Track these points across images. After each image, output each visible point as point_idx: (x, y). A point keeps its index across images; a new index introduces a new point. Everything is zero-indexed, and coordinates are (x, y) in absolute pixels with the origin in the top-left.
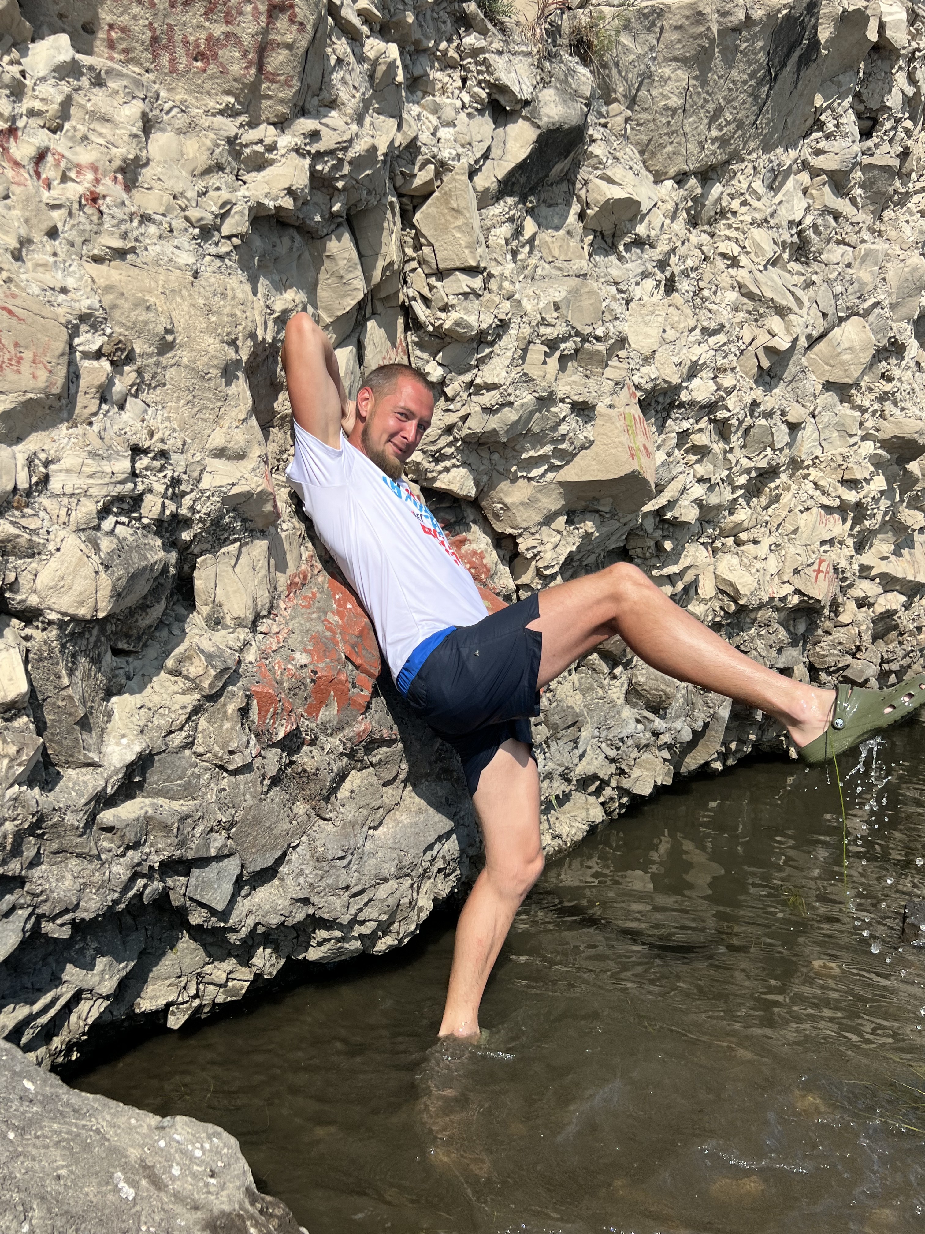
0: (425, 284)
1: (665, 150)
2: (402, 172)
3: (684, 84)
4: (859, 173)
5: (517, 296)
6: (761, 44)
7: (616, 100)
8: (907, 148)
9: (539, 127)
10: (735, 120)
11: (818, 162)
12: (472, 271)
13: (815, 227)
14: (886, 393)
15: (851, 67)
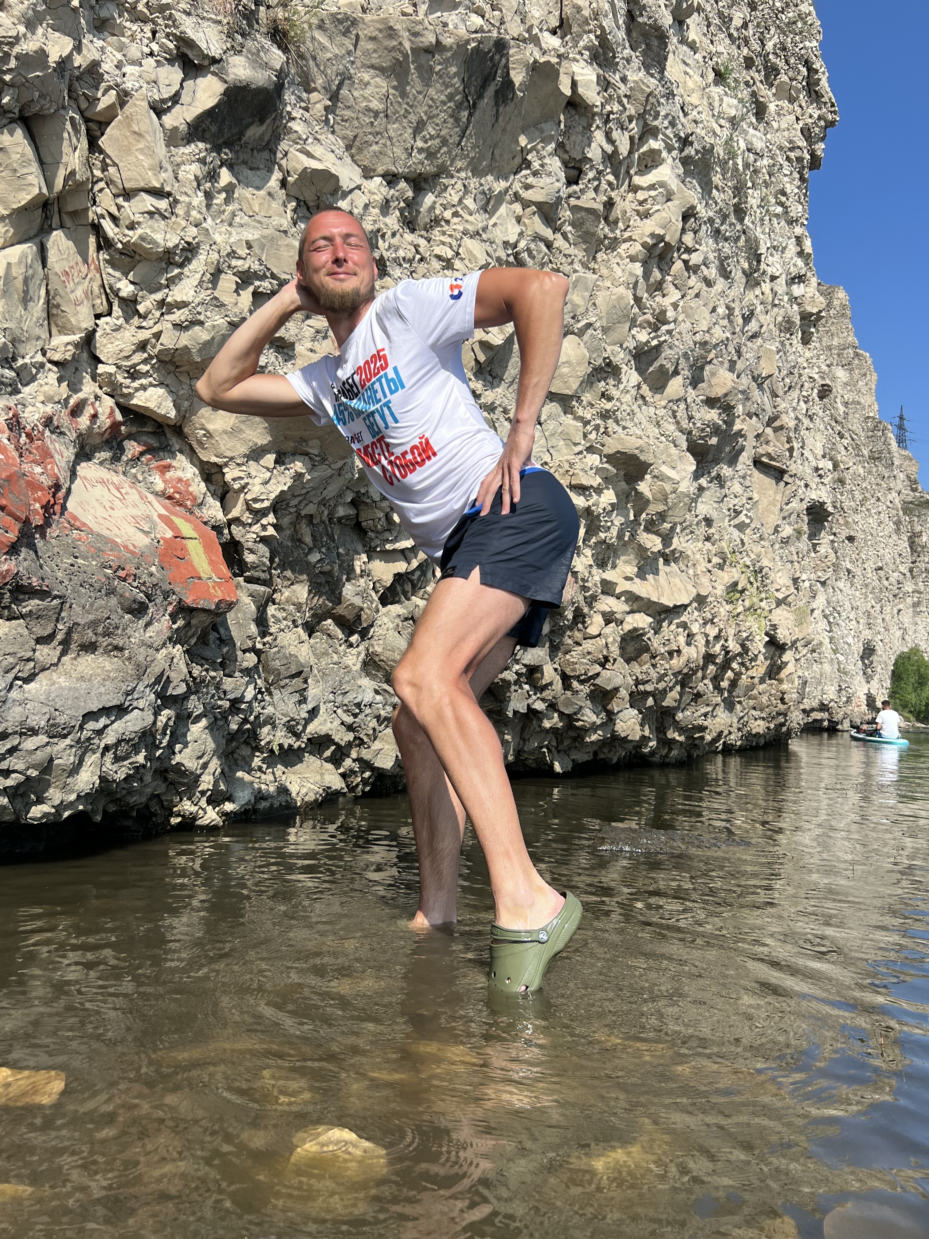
0: (113, 203)
1: (371, 149)
2: (84, 93)
3: (384, 91)
4: (568, 213)
5: (204, 225)
6: (454, 69)
7: (315, 90)
8: (611, 199)
9: (226, 82)
10: (438, 136)
11: (527, 195)
12: (158, 193)
13: (529, 250)
14: (607, 411)
15: (550, 117)
